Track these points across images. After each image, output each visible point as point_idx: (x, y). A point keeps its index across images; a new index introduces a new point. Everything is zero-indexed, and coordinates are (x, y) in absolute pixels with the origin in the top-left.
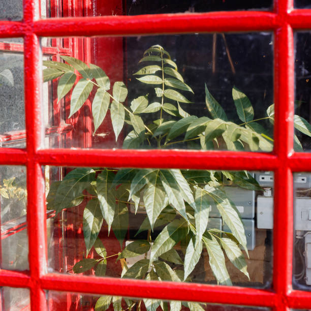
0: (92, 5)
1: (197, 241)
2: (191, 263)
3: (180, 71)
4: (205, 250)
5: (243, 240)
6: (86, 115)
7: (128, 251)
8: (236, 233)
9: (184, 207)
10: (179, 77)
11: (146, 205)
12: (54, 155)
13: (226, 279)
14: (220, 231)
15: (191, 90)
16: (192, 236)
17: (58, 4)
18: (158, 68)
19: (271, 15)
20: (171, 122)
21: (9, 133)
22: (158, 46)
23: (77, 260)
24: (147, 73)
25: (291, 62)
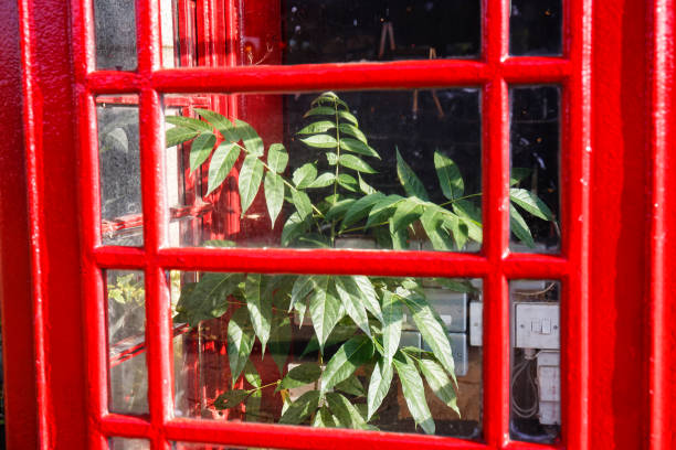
0: (239, 34)
1: (385, 366)
2: (377, 396)
3: (361, 128)
4: (396, 377)
5: (450, 364)
6: (231, 190)
7: (290, 380)
8: (440, 354)
9: (366, 320)
10: (361, 137)
11: (314, 317)
12: (183, 256)
13: (426, 418)
14: (419, 350)
15: (376, 155)
16: (379, 358)
17: (189, 35)
18: (330, 125)
19: (477, 65)
20: (349, 200)
21: (123, 218)
22: (331, 93)
23: (220, 390)
24: (315, 131)
25: (506, 130)
